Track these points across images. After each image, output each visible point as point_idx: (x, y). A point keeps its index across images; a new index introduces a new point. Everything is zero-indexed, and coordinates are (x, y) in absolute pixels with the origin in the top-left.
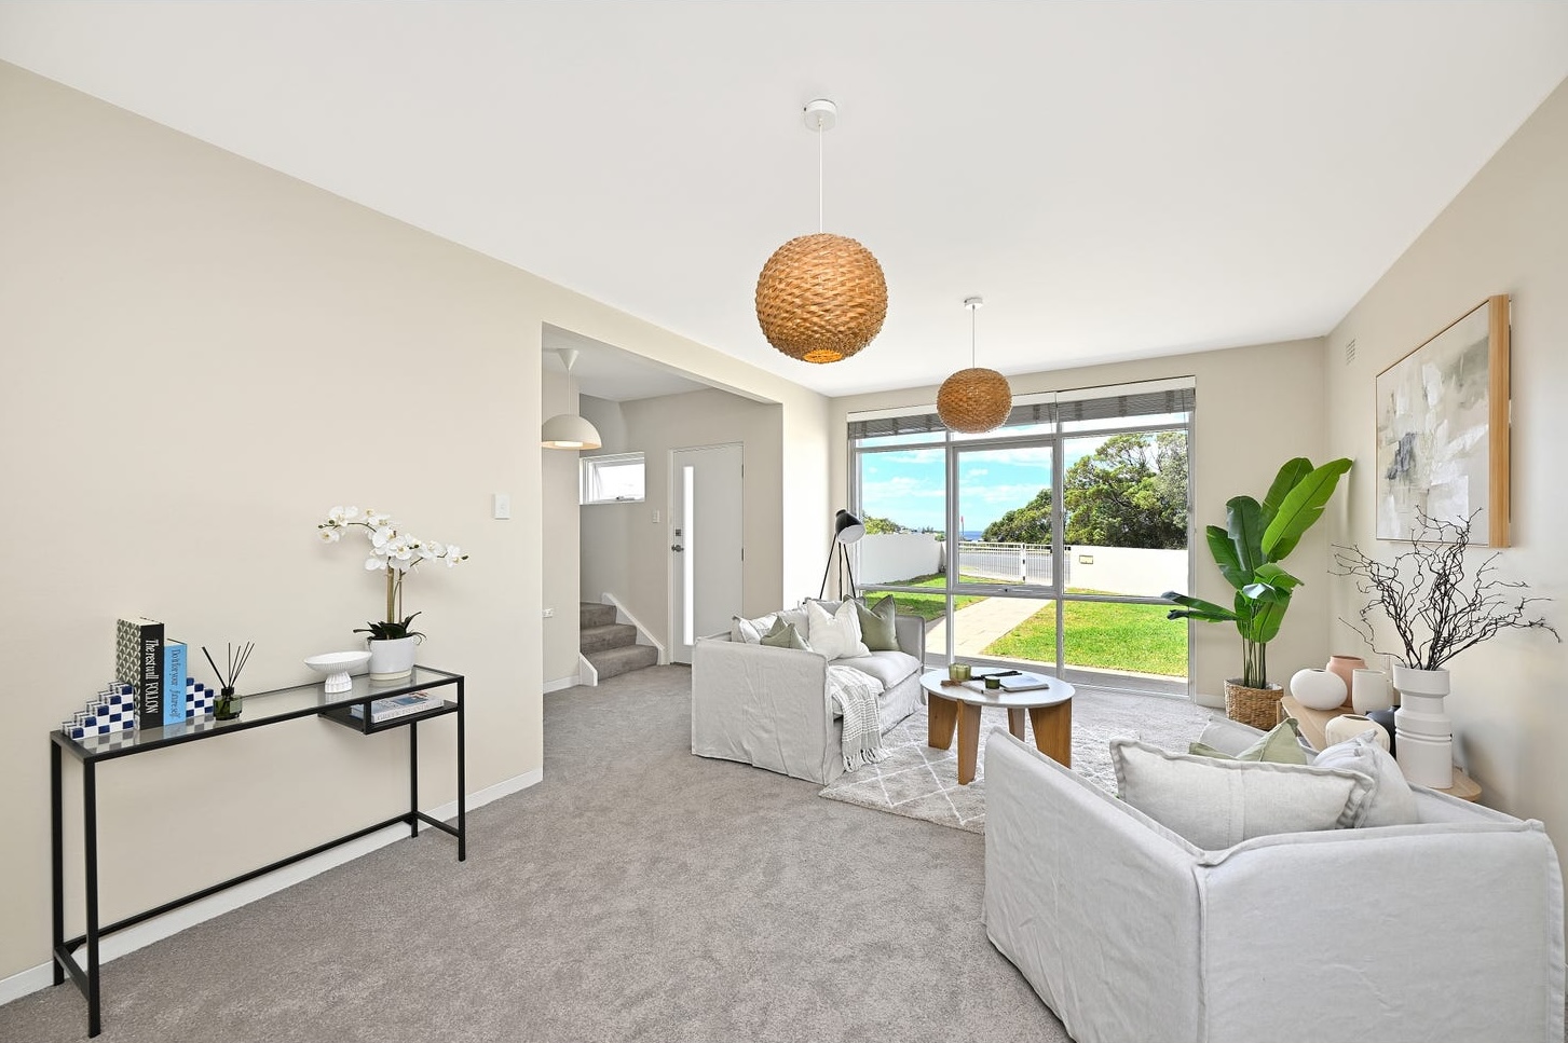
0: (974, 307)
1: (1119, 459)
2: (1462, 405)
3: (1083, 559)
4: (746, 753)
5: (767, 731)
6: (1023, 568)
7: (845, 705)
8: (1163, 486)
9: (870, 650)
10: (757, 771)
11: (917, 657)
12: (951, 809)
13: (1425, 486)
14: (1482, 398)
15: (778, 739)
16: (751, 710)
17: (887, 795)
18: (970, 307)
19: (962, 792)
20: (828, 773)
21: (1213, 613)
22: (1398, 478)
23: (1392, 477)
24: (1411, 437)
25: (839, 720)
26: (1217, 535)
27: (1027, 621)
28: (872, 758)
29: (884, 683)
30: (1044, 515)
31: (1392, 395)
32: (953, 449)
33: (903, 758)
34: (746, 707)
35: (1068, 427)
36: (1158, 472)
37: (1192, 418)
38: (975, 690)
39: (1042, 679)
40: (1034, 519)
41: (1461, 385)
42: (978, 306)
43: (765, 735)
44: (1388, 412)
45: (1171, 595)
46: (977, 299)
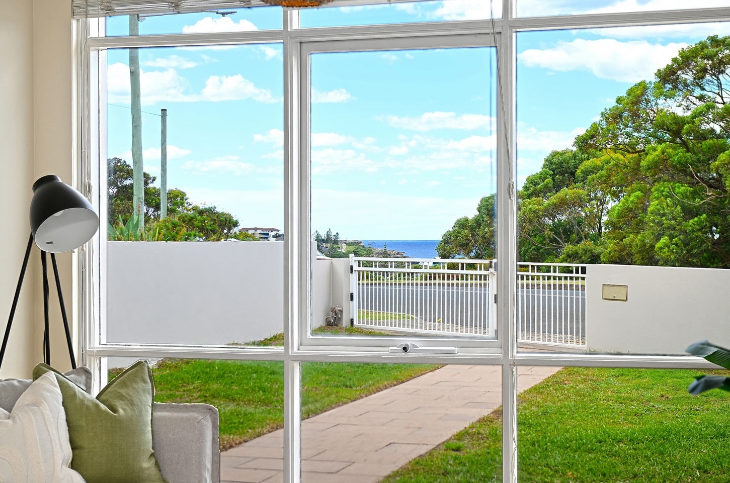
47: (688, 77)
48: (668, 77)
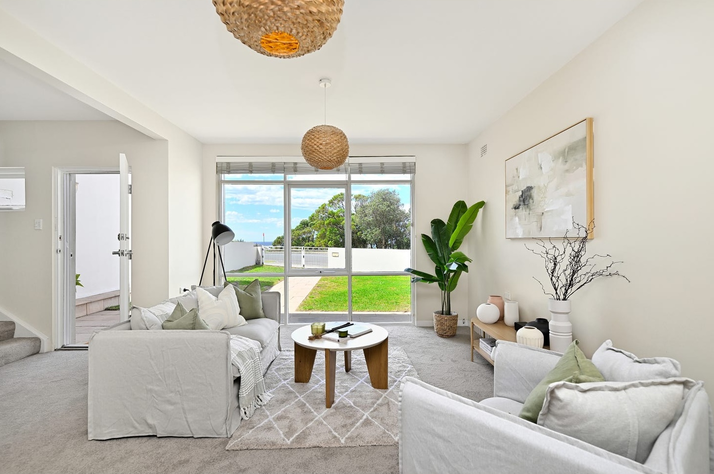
0: (325, 85)
1: (338, 206)
2: (567, 171)
3: (334, 255)
4: (150, 426)
5: (172, 404)
6: (303, 260)
7: (242, 368)
8: (357, 220)
9: (247, 319)
10: (163, 440)
11: (276, 320)
12: (330, 432)
13: (540, 211)
14: (582, 167)
15: (183, 409)
16: (156, 388)
17: (281, 432)
18: (322, 85)
19: (332, 415)
20: (230, 427)
21: (427, 278)
22: (521, 209)
23: (516, 208)
24: (530, 188)
25: (238, 381)
26: (426, 239)
27: (314, 289)
28: (260, 403)
29: (262, 343)
30: (304, 233)
31: (517, 169)
32: (288, 186)
33: (282, 396)
34: (150, 387)
35: (355, 177)
36: (355, 213)
37: (413, 178)
38: (333, 340)
39: (366, 326)
40: (299, 235)
41: (566, 162)
42: (328, 85)
43: (170, 407)
44: (514, 177)
45: (408, 270)
46: (328, 80)
47: (336, 202)
48: (331, 202)
